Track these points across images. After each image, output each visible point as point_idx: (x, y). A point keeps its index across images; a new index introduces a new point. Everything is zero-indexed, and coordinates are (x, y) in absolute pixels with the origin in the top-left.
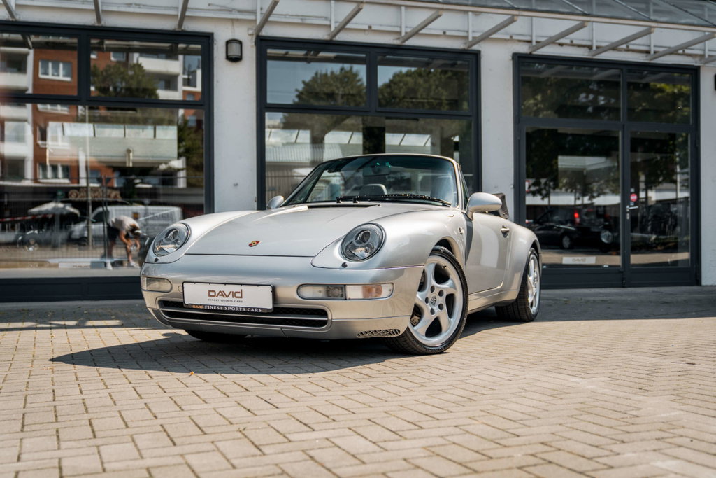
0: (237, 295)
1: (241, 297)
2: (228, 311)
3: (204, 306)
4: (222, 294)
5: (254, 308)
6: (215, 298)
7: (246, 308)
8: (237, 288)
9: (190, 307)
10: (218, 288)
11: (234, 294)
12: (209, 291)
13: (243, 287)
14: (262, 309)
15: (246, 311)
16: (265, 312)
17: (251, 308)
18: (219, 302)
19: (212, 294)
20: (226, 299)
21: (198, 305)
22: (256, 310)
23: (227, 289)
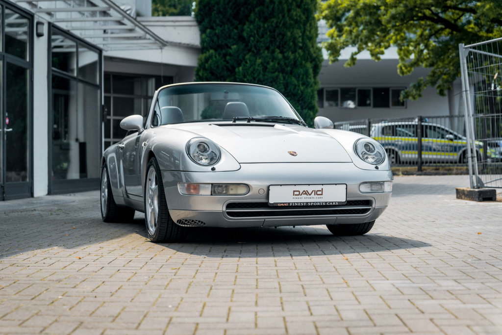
0: (318, 193)
1: (322, 194)
2: (310, 206)
3: (289, 203)
4: (306, 193)
5: (332, 202)
6: (299, 196)
7: (326, 203)
8: (319, 188)
9: (275, 206)
10: (301, 189)
11: (316, 193)
12: (294, 191)
13: (324, 187)
14: (338, 202)
15: (326, 205)
16: (340, 204)
17: (330, 202)
18: (303, 199)
19: (296, 193)
20: (309, 196)
21: (284, 203)
22: (334, 204)
23: (310, 189)
